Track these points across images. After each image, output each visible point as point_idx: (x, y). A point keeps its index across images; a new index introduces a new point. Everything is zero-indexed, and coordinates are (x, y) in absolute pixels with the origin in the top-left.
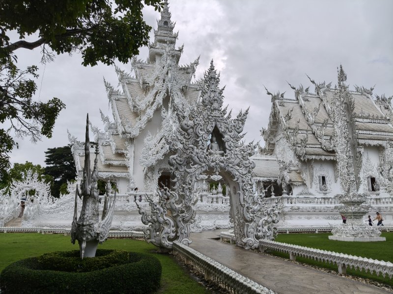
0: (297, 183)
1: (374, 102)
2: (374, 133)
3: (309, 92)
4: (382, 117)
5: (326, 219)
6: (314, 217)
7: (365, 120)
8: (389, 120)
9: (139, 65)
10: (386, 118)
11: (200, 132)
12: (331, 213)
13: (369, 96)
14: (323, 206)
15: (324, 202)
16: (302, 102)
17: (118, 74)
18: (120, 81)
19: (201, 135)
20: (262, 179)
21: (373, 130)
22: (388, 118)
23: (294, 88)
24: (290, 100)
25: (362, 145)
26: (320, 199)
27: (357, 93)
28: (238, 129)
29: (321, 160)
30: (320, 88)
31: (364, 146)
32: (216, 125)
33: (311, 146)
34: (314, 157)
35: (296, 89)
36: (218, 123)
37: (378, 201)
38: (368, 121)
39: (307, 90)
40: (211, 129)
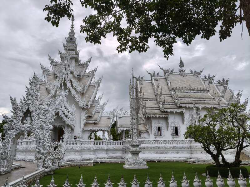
0: (143, 131)
1: (201, 80)
2: (195, 100)
3: (159, 75)
4: (204, 89)
5: (155, 153)
6: (147, 152)
7: (192, 91)
8: (208, 91)
9: (54, 64)
10: (206, 89)
11: (18, 112)
12: (158, 150)
13: (199, 76)
14: (154, 145)
15: (155, 143)
16: (154, 81)
17: (42, 70)
18: (43, 73)
19: (19, 113)
20: (125, 129)
21: (195, 98)
22: (208, 89)
23: (150, 73)
24: (147, 80)
25: (184, 107)
26: (152, 141)
27: (191, 74)
28: (44, 109)
29: (156, 117)
30: (166, 73)
31: (186, 108)
32: (28, 108)
33: (153, 108)
34: (152, 115)
35: (151, 74)
36: (29, 107)
37: (191, 142)
38: (194, 91)
39: (158, 74)
40: (25, 110)
